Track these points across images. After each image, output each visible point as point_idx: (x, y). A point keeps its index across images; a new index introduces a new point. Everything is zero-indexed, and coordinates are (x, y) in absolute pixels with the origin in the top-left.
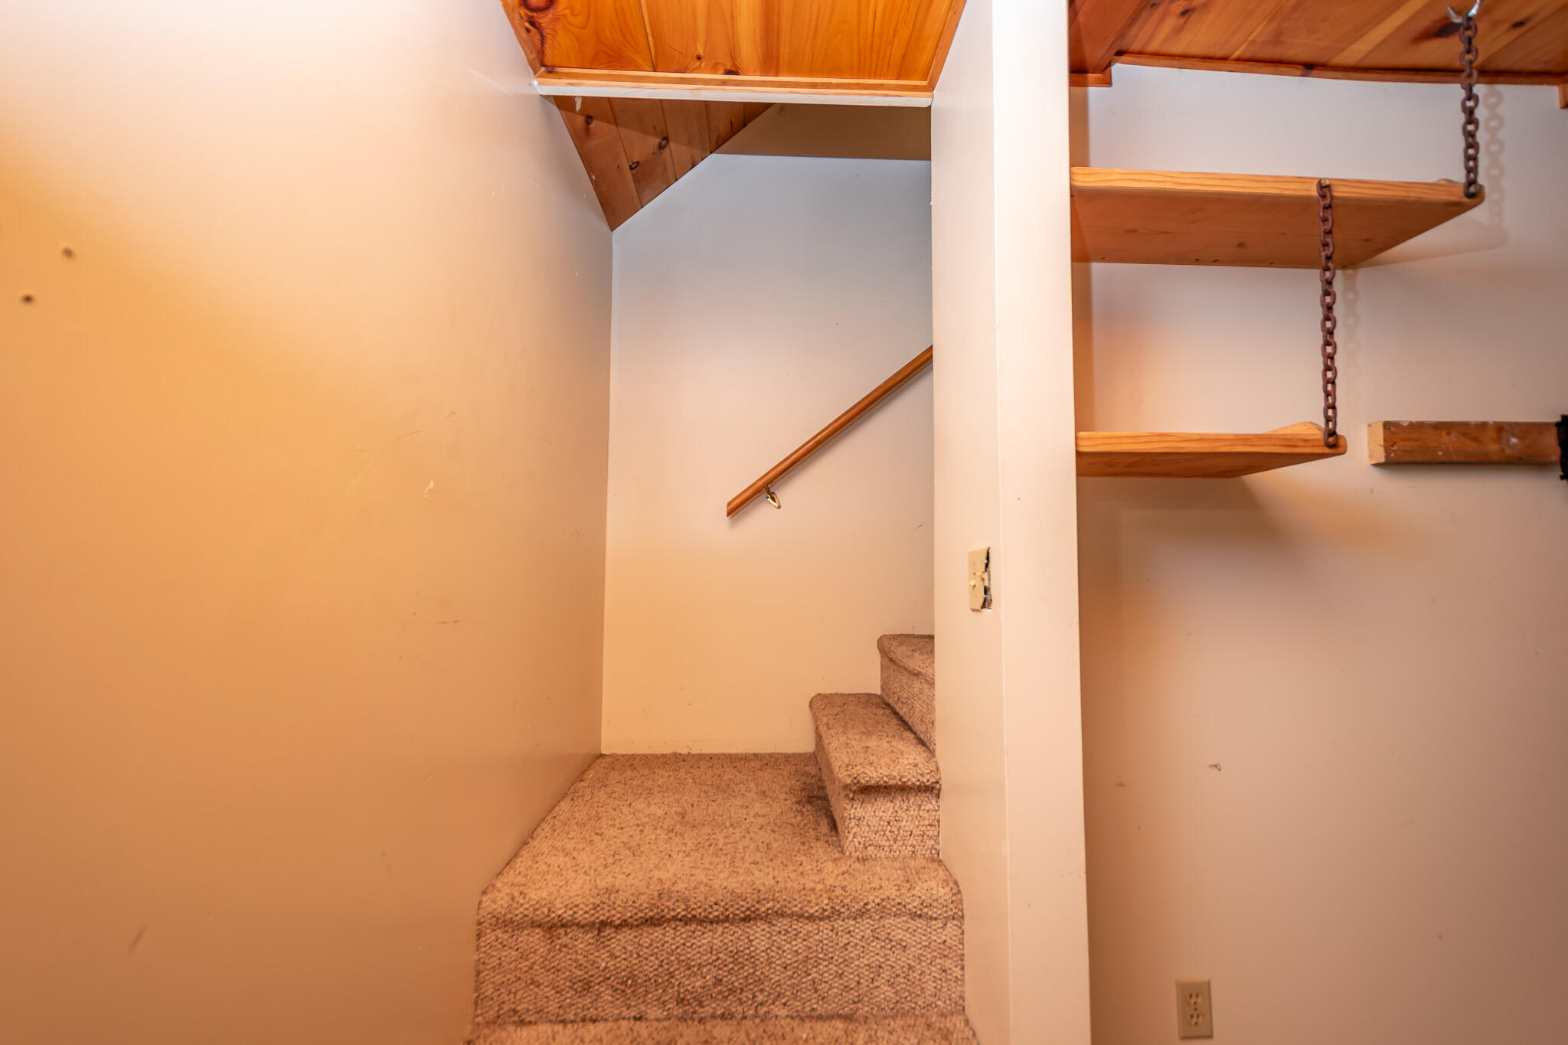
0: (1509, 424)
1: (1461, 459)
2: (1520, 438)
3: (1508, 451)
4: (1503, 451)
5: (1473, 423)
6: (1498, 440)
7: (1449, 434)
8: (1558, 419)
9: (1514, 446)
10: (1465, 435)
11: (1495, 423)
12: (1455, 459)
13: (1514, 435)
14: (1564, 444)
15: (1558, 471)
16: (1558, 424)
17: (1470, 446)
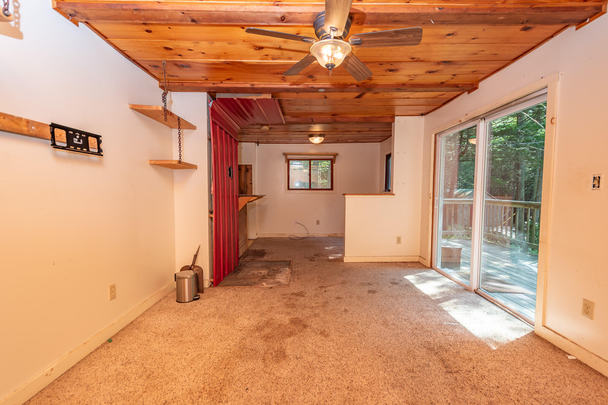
0: (31, 121)
1: (10, 130)
2: (37, 128)
3: (31, 132)
4: (29, 131)
5: (16, 117)
6: (27, 126)
7: (4, 118)
8: (51, 124)
9: (33, 130)
10: (12, 120)
11: (26, 119)
12: (7, 130)
13: (33, 126)
14: (53, 133)
15: (50, 142)
16: (50, 126)
17: (15, 126)
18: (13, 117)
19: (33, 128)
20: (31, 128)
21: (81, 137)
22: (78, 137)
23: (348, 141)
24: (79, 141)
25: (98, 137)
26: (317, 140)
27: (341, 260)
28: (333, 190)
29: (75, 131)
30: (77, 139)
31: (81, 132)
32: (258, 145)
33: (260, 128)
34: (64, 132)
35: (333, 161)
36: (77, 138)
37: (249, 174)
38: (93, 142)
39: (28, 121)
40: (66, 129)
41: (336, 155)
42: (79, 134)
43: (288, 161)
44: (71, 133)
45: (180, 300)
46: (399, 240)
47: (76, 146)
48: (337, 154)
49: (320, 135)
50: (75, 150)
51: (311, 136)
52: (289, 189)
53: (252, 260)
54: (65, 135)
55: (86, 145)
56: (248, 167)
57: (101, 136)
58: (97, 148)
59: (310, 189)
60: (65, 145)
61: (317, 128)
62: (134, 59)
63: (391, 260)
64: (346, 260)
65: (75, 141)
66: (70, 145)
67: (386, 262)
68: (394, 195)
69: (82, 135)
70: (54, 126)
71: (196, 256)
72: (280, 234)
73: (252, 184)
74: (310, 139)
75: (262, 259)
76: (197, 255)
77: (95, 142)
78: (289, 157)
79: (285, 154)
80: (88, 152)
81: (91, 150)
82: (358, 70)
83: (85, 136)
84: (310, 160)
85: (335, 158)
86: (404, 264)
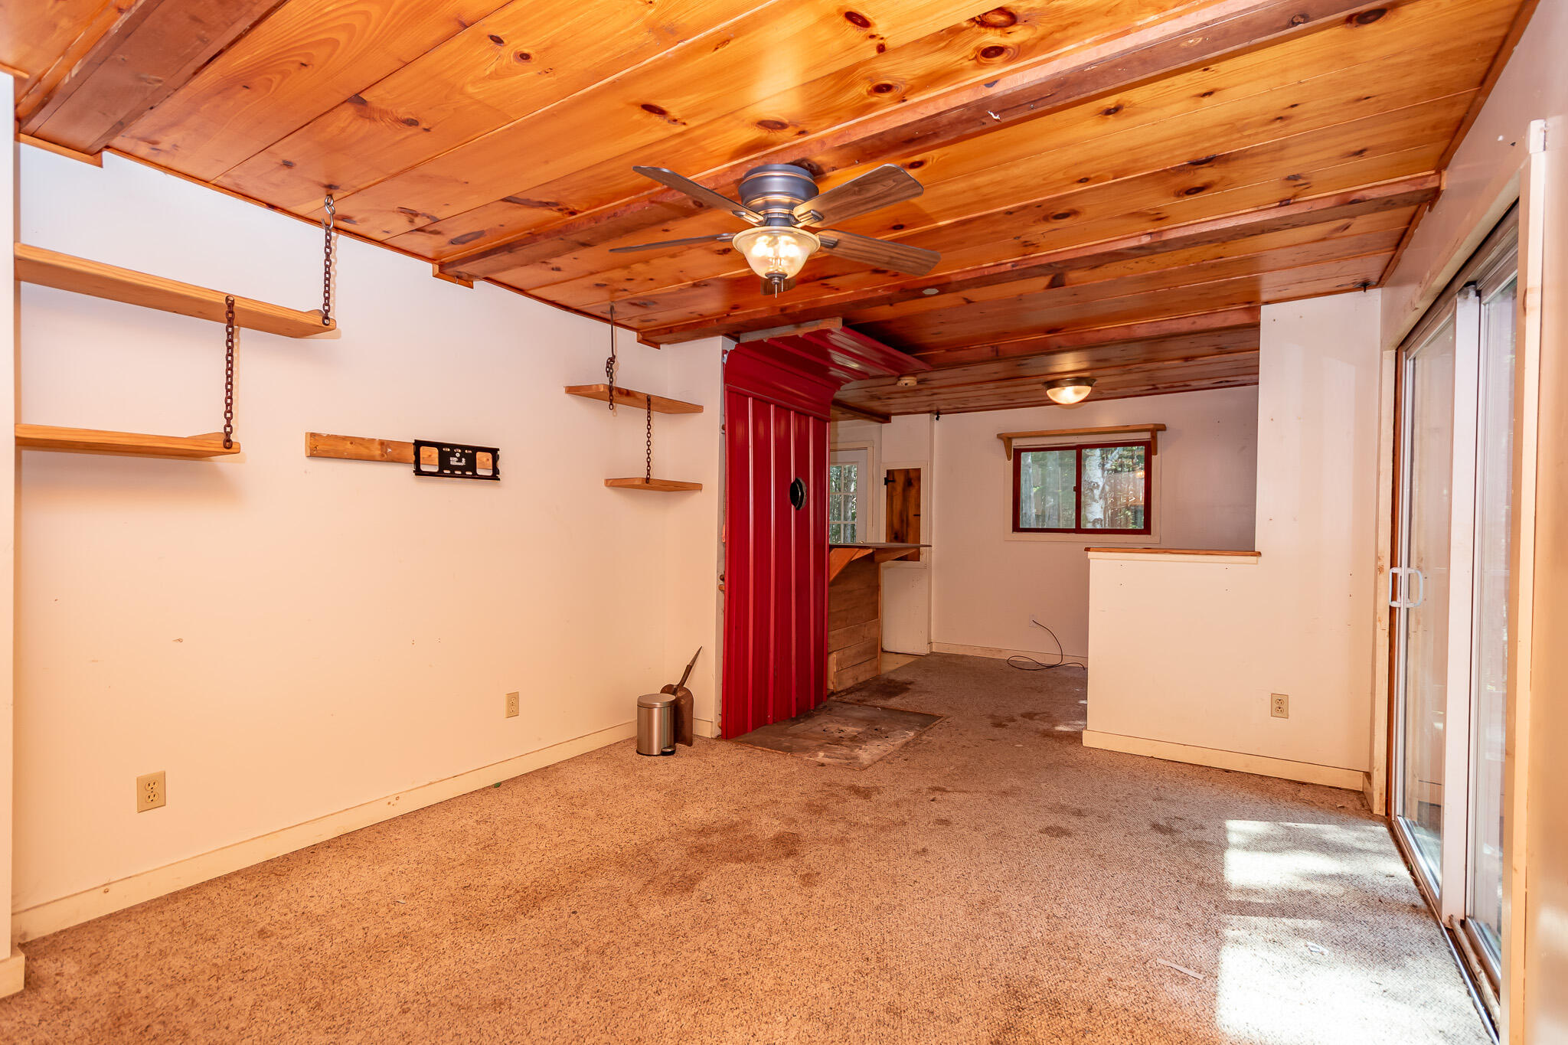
0: (388, 441)
2: (394, 448)
3: (385, 455)
4: (381, 454)
6: (380, 448)
7: (351, 443)
8: (415, 441)
9: (388, 453)
10: (361, 445)
11: (379, 440)
13: (389, 446)
14: (417, 454)
15: (412, 468)
16: (414, 444)
17: (364, 451)
18: (363, 439)
19: (389, 450)
20: (387, 450)
21: (463, 455)
22: (458, 455)
23: (1195, 384)
24: (460, 460)
25: (494, 452)
26: (1068, 395)
27: (1076, 737)
28: (1149, 533)
29: (453, 447)
30: (456, 459)
31: (463, 448)
32: (937, 419)
33: (896, 384)
34: (435, 450)
35: (1150, 448)
36: (456, 457)
37: (913, 492)
38: (485, 459)
39: (382, 443)
40: (439, 446)
41: (1157, 429)
42: (460, 451)
43: (1016, 455)
44: (445, 451)
45: (643, 750)
46: (1280, 706)
47: (453, 468)
48: (1162, 428)
49: (1078, 381)
50: (452, 475)
51: (1052, 384)
52: (1016, 528)
53: (858, 701)
54: (437, 455)
55: (472, 465)
56: (912, 475)
57: (498, 450)
58: (491, 468)
59: (1079, 530)
60: (435, 469)
61: (1068, 362)
62: (576, 308)
63: (1247, 766)
64: (1088, 740)
65: (454, 461)
66: (445, 469)
67: (1227, 771)
68: (1259, 554)
69: (466, 451)
70: (418, 444)
71: (689, 669)
72: (990, 650)
73: (920, 515)
74: (1049, 392)
75: (881, 702)
76: (691, 667)
77: (488, 460)
78: (1016, 443)
79: (1006, 439)
80: (475, 476)
81: (480, 472)
82: (892, 257)
83: (470, 453)
84: (1079, 448)
85: (1154, 437)
86: (1290, 788)
